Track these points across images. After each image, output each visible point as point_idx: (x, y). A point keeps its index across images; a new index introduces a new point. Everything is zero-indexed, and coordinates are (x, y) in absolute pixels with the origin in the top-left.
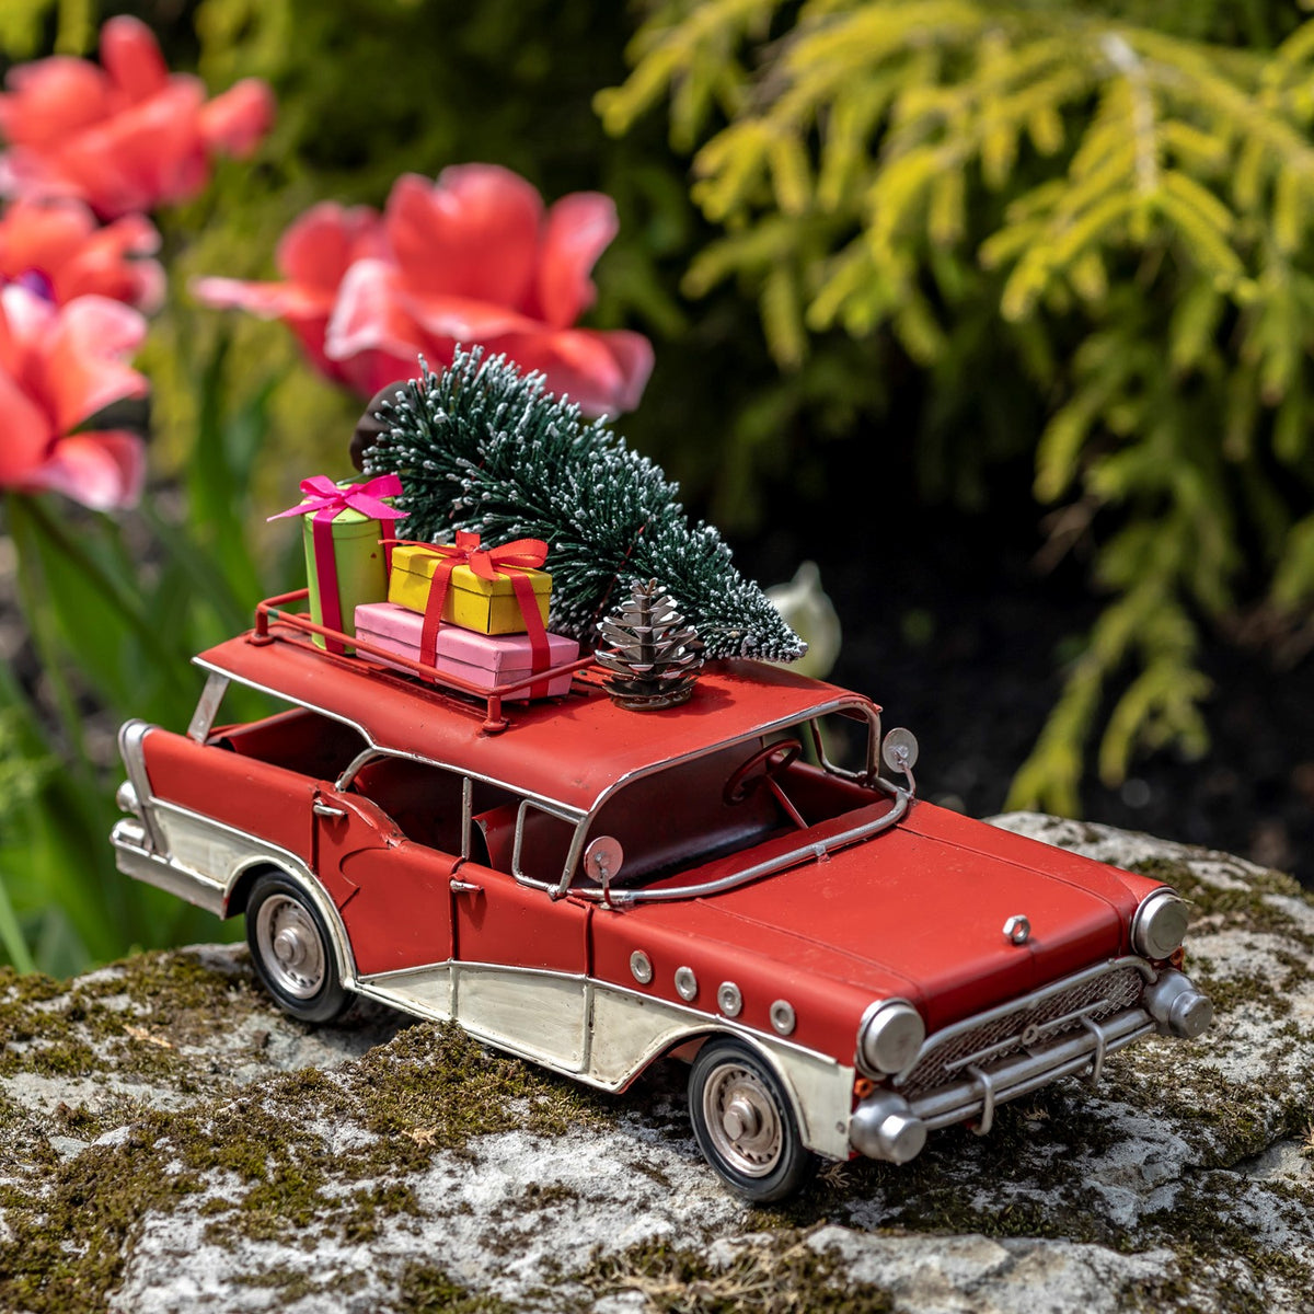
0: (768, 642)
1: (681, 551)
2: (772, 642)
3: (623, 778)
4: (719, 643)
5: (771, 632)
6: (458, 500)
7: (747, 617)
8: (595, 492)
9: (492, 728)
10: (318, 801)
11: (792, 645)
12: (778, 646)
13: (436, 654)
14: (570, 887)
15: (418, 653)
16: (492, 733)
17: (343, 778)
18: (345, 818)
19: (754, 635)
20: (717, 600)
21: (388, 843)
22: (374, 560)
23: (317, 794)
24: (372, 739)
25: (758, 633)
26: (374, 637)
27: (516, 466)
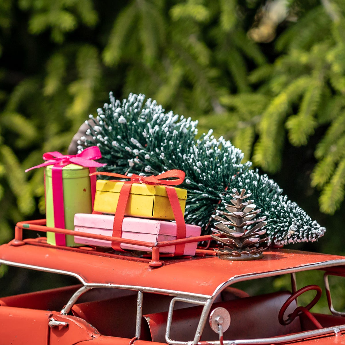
0: (303, 228)
1: (255, 183)
2: (305, 227)
3: (231, 279)
4: (276, 230)
5: (305, 223)
6: (132, 160)
7: (291, 215)
8: (208, 154)
9: (155, 265)
10: (52, 319)
11: (316, 229)
12: (309, 229)
13: (122, 231)
14: (200, 341)
15: (112, 232)
16: (154, 267)
17: (66, 308)
18: (67, 326)
19: (296, 224)
20: (275, 207)
21: (92, 336)
22: (84, 192)
23: (51, 316)
24: (84, 280)
25: (298, 223)
26: (85, 229)
27: (164, 143)
